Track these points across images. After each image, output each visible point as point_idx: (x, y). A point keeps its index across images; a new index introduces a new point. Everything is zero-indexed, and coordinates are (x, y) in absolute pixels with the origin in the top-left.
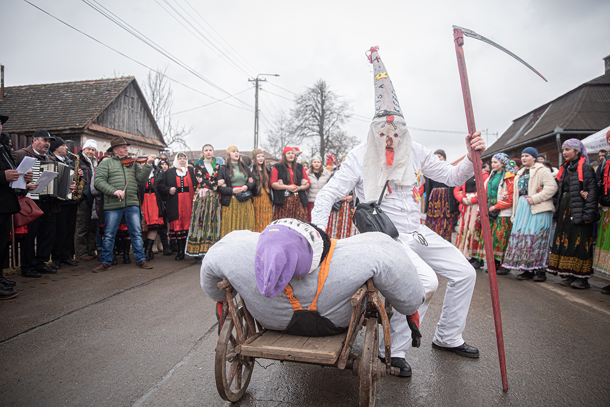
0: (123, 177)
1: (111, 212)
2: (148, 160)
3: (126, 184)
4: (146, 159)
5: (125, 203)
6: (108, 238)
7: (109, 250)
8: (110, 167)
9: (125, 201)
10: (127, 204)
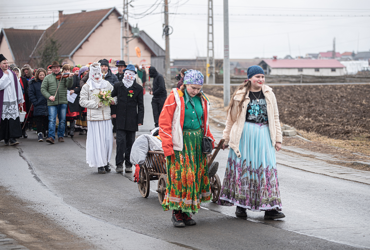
0: (56, 84)
1: (51, 107)
2: (69, 76)
3: (57, 87)
4: (68, 75)
5: (58, 102)
6: (52, 122)
7: (53, 129)
8: (49, 80)
9: (58, 101)
10: (59, 103)
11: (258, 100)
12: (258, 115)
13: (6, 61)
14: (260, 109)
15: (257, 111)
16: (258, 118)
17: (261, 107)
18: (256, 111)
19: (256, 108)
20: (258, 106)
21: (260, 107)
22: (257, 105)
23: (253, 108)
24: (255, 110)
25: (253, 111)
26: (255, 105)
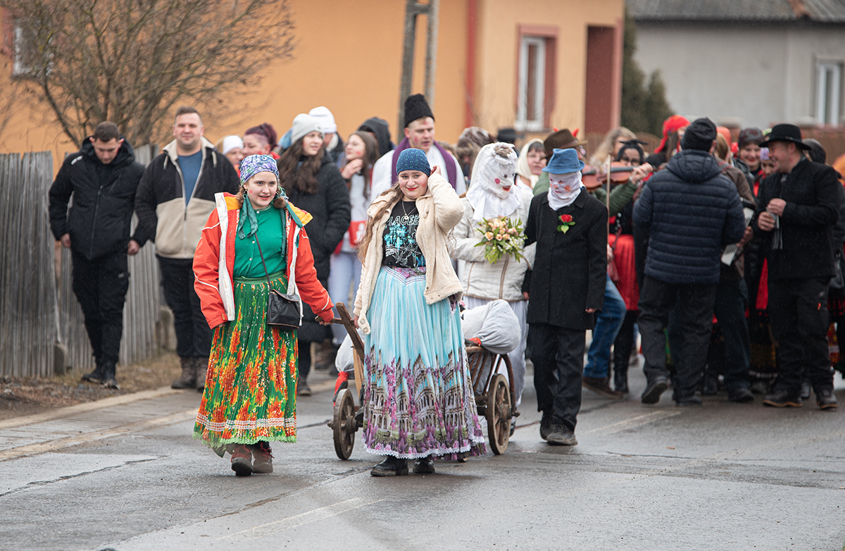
11: (406, 218)
12: (401, 246)
13: (425, 123)
14: (406, 235)
15: (400, 237)
16: (400, 252)
17: (410, 231)
18: (398, 238)
19: (398, 232)
20: (404, 227)
21: (406, 231)
22: (401, 226)
23: (392, 232)
24: (395, 236)
25: (391, 237)
26: (399, 225)
